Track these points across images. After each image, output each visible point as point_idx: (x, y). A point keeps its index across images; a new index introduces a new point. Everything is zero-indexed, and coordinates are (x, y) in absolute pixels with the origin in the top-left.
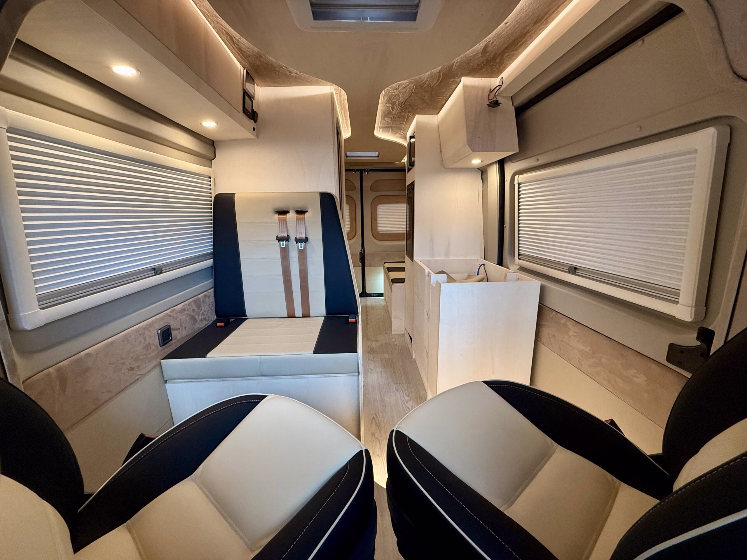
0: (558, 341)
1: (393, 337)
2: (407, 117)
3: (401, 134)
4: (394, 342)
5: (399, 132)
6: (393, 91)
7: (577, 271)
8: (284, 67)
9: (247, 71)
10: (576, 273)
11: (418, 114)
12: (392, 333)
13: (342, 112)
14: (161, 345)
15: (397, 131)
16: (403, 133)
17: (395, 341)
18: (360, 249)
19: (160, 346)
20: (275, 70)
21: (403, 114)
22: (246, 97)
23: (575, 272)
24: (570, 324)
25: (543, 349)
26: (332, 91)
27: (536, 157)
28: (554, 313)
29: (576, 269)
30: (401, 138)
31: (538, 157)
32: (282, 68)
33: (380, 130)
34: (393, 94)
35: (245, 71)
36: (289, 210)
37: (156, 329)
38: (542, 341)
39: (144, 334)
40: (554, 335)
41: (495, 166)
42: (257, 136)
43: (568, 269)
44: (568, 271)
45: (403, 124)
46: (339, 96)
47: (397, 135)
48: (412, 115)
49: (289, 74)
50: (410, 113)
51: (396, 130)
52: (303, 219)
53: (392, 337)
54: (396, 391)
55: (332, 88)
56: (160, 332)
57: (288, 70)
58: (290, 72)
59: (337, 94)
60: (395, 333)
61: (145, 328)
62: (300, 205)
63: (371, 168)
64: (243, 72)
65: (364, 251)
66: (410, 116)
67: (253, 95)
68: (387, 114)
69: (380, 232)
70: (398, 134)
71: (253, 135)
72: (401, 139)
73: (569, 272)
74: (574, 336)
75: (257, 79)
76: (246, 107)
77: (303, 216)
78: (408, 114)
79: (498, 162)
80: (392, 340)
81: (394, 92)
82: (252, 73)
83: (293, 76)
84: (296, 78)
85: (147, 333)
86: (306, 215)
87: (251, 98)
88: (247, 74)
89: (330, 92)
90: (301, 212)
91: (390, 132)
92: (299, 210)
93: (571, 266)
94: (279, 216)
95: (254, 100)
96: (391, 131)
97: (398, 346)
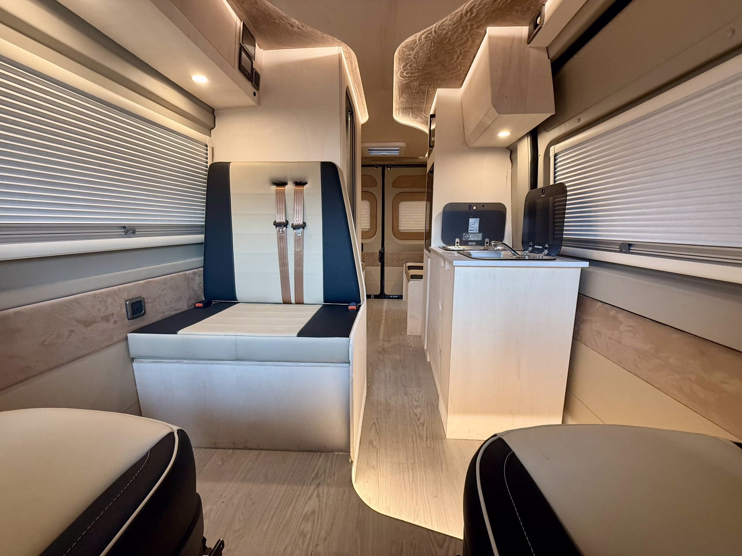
0: (605, 338)
1: (409, 338)
2: (427, 92)
3: (423, 118)
4: (408, 343)
5: (421, 116)
6: (408, 53)
7: (631, 248)
8: (283, 19)
9: (244, 24)
10: (631, 251)
11: (439, 87)
12: (408, 334)
13: (356, 86)
14: (129, 317)
15: (418, 113)
16: (424, 116)
17: (410, 342)
18: (380, 247)
19: (129, 319)
20: (275, 23)
21: (422, 87)
22: (243, 53)
23: (630, 249)
24: (621, 316)
25: (585, 351)
26: (340, 52)
27: (577, 117)
28: (600, 304)
29: (630, 245)
30: (422, 123)
31: (579, 116)
32: (282, 19)
33: (399, 112)
34: (409, 56)
35: (242, 24)
36: (287, 181)
37: (124, 299)
38: (583, 341)
39: (106, 302)
40: (598, 332)
41: (526, 139)
42: (259, 103)
43: (618, 247)
44: (618, 250)
45: (424, 103)
46: (350, 62)
47: (419, 119)
48: (432, 89)
49: (291, 28)
50: (430, 86)
51: (416, 113)
52: (302, 192)
53: (407, 338)
54: (404, 395)
55: (340, 49)
56: (129, 302)
57: (289, 23)
58: (292, 26)
59: (347, 58)
60: (411, 334)
61: (108, 295)
62: (299, 176)
63: (393, 163)
64: (239, 24)
65: (384, 250)
66: (430, 91)
67: (253, 54)
68: (405, 88)
69: (402, 231)
70: (419, 117)
71: (253, 100)
72: (423, 125)
73: (621, 251)
74: (628, 331)
75: (258, 37)
76: (243, 64)
77: (302, 188)
78: (428, 88)
79: (529, 134)
80: (407, 341)
81: (410, 55)
82: (251, 28)
83: (295, 32)
84: (299, 34)
85: (110, 300)
86: (306, 187)
87: (251, 58)
88: (244, 28)
89: (338, 53)
90: (300, 183)
91: (411, 115)
92: (298, 181)
93: (623, 243)
94: (277, 188)
95: (254, 60)
96: (411, 113)
97: (413, 348)
